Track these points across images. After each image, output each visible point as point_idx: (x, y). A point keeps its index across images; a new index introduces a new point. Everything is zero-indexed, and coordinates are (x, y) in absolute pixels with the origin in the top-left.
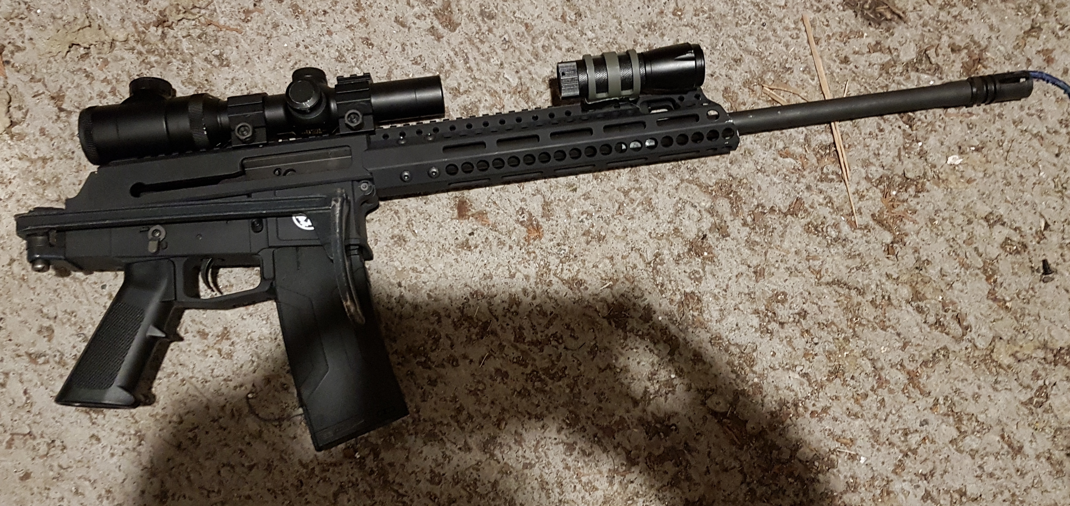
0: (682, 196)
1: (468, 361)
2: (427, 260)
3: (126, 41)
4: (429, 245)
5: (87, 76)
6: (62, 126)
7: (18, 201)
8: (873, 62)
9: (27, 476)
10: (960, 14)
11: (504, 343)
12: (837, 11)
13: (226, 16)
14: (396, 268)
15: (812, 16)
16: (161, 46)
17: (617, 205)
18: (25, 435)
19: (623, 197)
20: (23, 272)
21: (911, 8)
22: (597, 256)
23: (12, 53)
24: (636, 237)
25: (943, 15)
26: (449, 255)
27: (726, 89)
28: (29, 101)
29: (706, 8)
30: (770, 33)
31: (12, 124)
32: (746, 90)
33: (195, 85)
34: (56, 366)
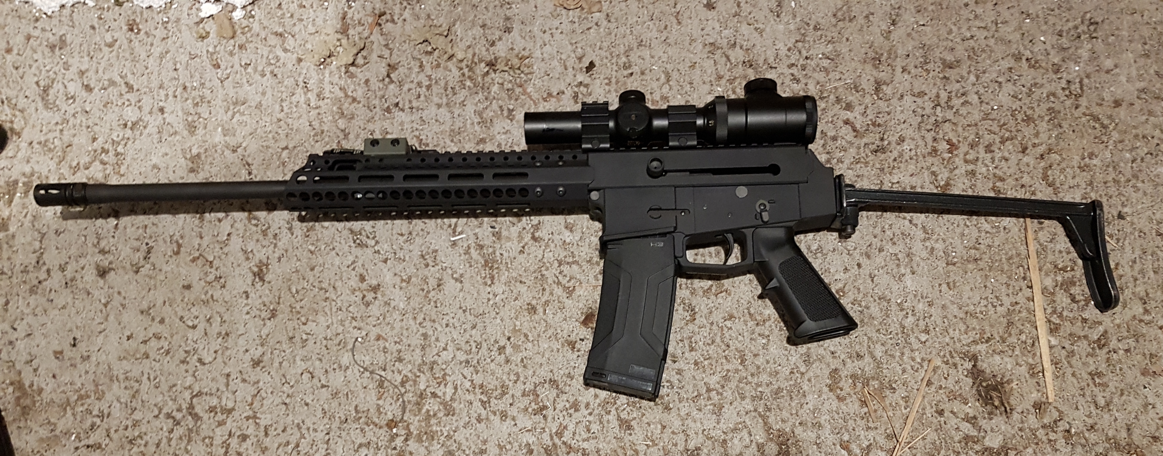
0: (747, 421)
1: (513, 423)
2: (539, 336)
3: (461, 61)
4: (548, 326)
5: (420, 67)
6: (381, 86)
7: (319, 114)
8: (961, 429)
9: (188, 287)
10: (1055, 441)
11: (547, 430)
12: (960, 373)
13: (534, 88)
14: (515, 326)
15: (939, 363)
16: (480, 79)
17: (696, 394)
18: (207, 261)
19: (704, 391)
20: (287, 160)
21: (1020, 411)
22: (655, 418)
23: (387, 21)
24: (692, 425)
25: (1041, 433)
26: (556, 342)
27: (836, 370)
28: (374, 57)
29: (863, 304)
30: (898, 354)
31: (353, 64)
32: (850, 381)
33: (482, 118)
34: (260, 232)
